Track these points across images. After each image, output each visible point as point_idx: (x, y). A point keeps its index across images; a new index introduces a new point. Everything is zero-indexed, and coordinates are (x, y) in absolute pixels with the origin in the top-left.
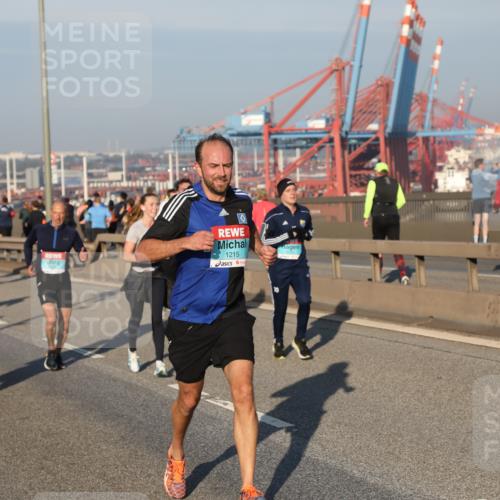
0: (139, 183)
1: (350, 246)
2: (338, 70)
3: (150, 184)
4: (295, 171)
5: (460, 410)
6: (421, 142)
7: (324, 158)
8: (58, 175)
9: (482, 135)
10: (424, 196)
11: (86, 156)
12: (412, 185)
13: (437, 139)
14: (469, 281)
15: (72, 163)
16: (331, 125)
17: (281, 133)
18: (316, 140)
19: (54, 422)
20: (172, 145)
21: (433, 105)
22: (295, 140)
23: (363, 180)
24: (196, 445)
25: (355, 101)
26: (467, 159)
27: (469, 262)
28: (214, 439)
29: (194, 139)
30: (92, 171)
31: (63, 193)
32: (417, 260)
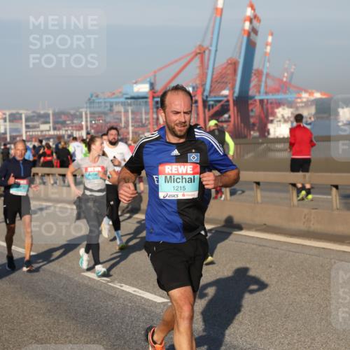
0: (62, 132)
2: (201, 53)
3: (69, 132)
5: (284, 289)
6: (258, 103)
8: (4, 127)
9: (300, 98)
10: (260, 141)
11: (24, 113)
12: (252, 133)
13: (269, 101)
14: (291, 199)
15: (14, 118)
16: (196, 91)
20: (85, 106)
21: (266, 78)
24: (101, 315)
25: (213, 75)
26: (290, 115)
27: (290, 186)
28: (113, 311)
29: (100, 101)
30: (28, 124)
31: (8, 140)
32: (255, 185)
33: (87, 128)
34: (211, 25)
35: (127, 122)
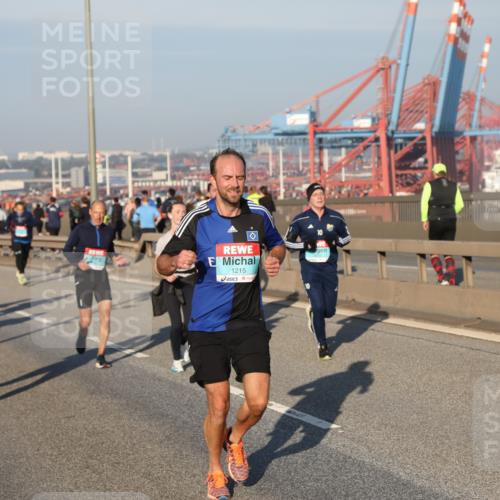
0: (184, 183)
1: (396, 246)
2: (385, 69)
3: (194, 183)
4: (340, 171)
6: (468, 141)
7: (370, 157)
8: (103, 175)
10: (472, 196)
11: (130, 155)
13: (485, 139)
15: (117, 162)
16: (377, 124)
17: (327, 132)
18: (362, 139)
19: (99, 420)
20: (217, 145)
21: (481, 104)
22: (340, 140)
23: (408, 180)
25: (402, 100)
28: (259, 439)
29: (238, 137)
30: (137, 171)
31: (108, 193)
32: (464, 261)
34: (401, 28)
35: (276, 168)
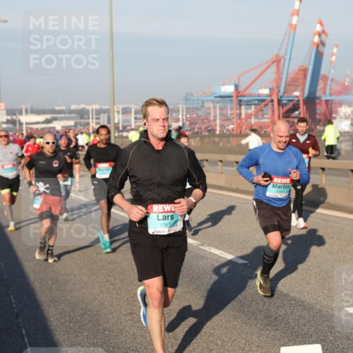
2: (277, 61)
4: (251, 118)
6: (324, 103)
7: (268, 111)
8: (118, 118)
11: (133, 108)
12: (318, 127)
13: (333, 101)
15: (126, 111)
16: (272, 92)
17: (244, 96)
18: (264, 101)
20: (182, 102)
21: (331, 82)
22: (249, 101)
25: (286, 82)
26: (350, 113)
29: (193, 98)
30: (136, 116)
31: (121, 128)
32: (320, 170)
33: (183, 120)
35: (215, 117)
